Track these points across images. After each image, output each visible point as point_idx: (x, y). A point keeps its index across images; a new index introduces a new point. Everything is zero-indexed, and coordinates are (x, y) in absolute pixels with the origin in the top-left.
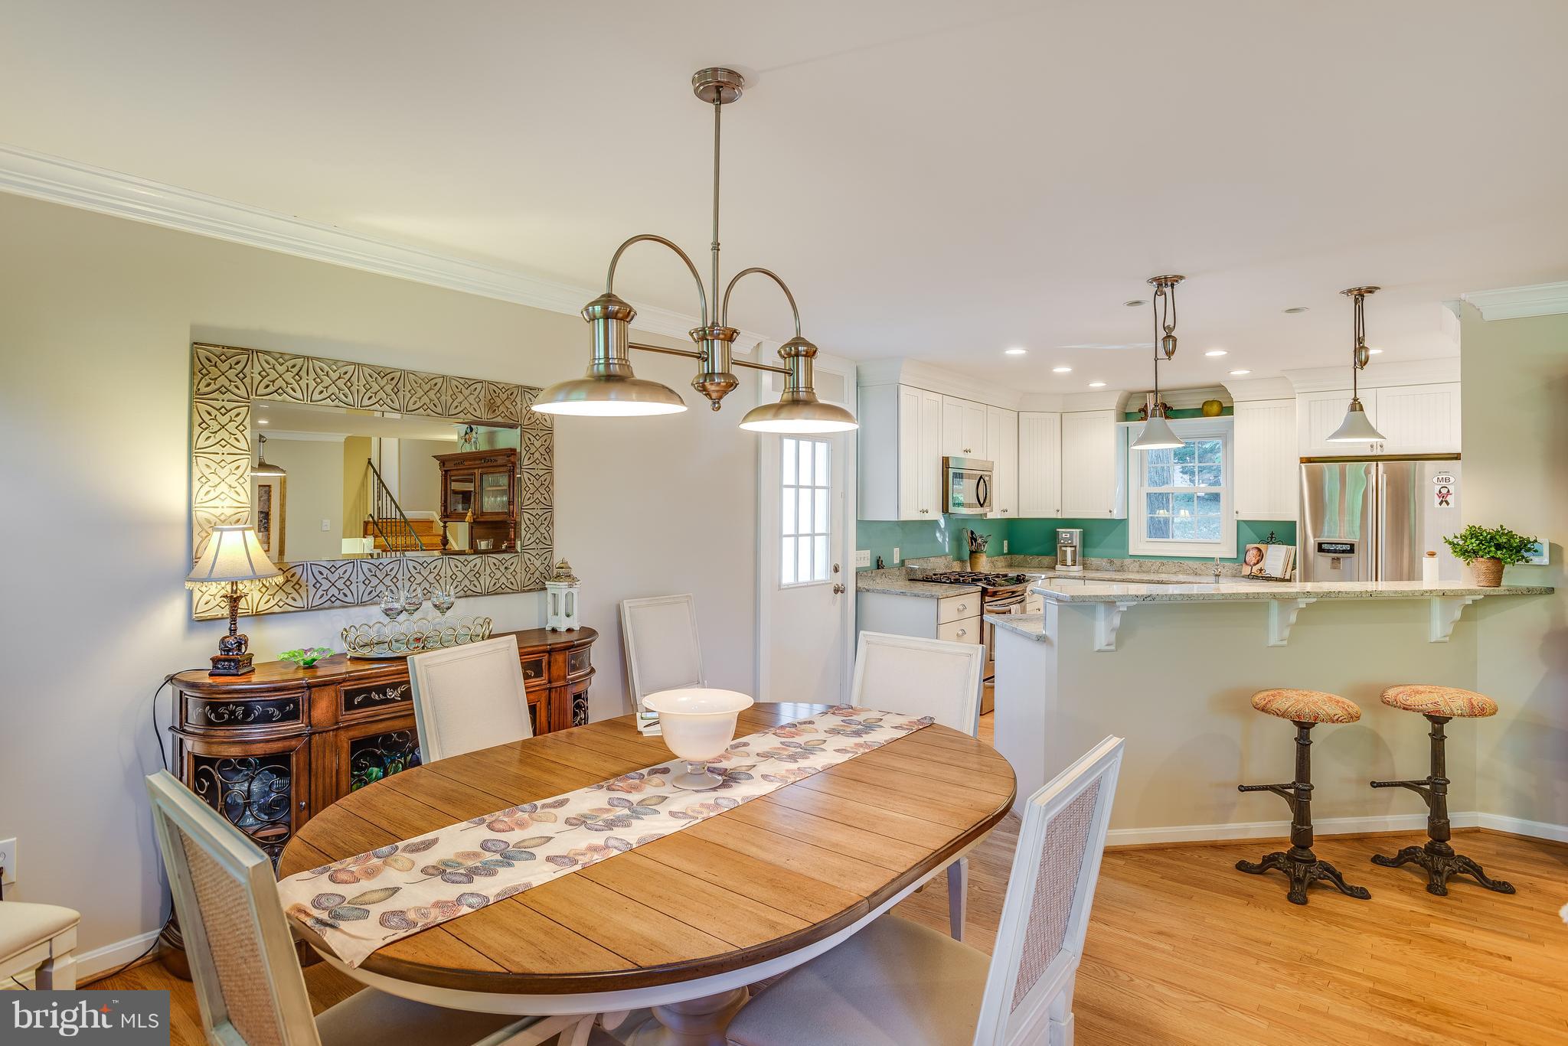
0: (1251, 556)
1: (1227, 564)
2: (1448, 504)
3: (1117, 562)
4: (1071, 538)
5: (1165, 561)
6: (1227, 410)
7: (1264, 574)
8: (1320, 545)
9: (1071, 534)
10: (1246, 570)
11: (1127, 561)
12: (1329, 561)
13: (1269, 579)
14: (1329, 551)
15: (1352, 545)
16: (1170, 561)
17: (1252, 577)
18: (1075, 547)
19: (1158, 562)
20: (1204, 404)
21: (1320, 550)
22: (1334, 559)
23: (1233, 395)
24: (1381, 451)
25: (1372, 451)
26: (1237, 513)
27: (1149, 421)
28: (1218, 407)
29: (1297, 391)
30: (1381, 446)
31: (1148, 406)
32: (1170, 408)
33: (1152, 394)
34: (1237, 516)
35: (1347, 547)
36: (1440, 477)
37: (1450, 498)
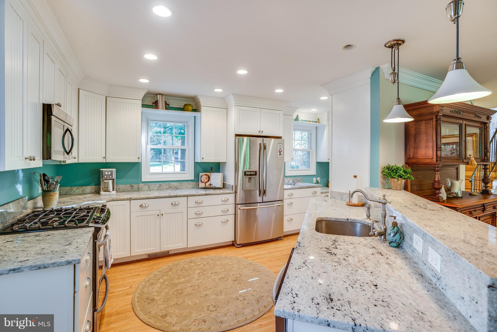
0: (204, 178)
1: (190, 183)
2: (281, 155)
3: (136, 186)
4: (112, 174)
5: (162, 184)
6: (196, 110)
7: (212, 186)
8: (245, 172)
9: (112, 172)
10: (202, 185)
11: (141, 185)
12: (247, 179)
13: (215, 188)
14: (248, 175)
15: (256, 172)
16: (164, 183)
17: (205, 188)
18: (113, 180)
19: (158, 184)
20: (185, 105)
21: (245, 174)
22: (250, 178)
23: (201, 103)
24: (262, 134)
25: (259, 133)
26: (203, 159)
27: (159, 109)
28: (192, 107)
29: (234, 104)
30: (262, 132)
31: (159, 101)
32: (168, 105)
33: (160, 96)
34: (202, 160)
35: (254, 173)
36: (279, 145)
37: (282, 153)
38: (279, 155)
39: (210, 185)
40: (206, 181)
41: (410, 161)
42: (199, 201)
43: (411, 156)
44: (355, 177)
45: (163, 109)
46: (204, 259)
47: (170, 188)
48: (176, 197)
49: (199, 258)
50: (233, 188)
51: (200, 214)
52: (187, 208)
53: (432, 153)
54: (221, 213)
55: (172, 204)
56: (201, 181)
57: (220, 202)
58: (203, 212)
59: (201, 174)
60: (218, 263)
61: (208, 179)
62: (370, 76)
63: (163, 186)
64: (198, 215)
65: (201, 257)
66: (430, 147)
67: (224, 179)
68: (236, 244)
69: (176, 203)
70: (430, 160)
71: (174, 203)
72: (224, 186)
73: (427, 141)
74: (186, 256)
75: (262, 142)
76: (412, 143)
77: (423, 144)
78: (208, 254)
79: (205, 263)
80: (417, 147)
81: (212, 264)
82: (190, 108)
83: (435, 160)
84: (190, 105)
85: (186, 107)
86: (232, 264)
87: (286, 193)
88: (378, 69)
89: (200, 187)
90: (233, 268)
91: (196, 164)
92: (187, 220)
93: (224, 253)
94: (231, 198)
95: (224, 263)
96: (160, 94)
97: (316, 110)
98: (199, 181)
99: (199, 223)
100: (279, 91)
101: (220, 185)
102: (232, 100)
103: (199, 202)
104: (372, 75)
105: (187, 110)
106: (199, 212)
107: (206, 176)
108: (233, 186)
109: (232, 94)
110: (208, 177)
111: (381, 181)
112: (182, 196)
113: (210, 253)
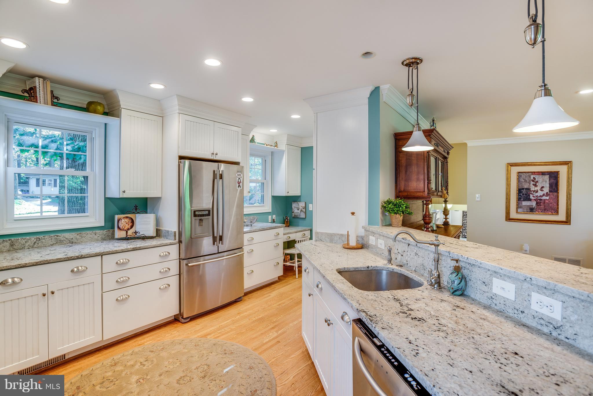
0: (124, 223)
1: (98, 231)
2: (240, 187)
5: (41, 236)
6: (108, 113)
7: (138, 235)
8: (195, 212)
10: (120, 234)
12: (198, 221)
13: (144, 238)
14: (199, 216)
15: (209, 211)
16: (47, 235)
17: (127, 239)
19: (33, 238)
20: (90, 103)
21: (195, 215)
22: (200, 220)
23: (121, 103)
24: (216, 157)
25: (212, 156)
26: (124, 192)
27: (38, 104)
28: (104, 107)
29: (178, 111)
30: (217, 154)
31: (38, 89)
32: (57, 98)
33: (41, 80)
34: (123, 194)
35: (207, 212)
36: (238, 173)
37: (241, 184)
38: (238, 187)
39: (136, 233)
40: (127, 227)
41: (401, 194)
42: (122, 261)
43: (402, 189)
44: (353, 214)
45: (46, 103)
46: (137, 353)
47: (60, 242)
48: (80, 258)
49: (126, 353)
50: (175, 236)
51: (123, 281)
52: (102, 274)
53: (423, 186)
54: (159, 276)
55: (72, 271)
56: (119, 228)
57: (158, 260)
58: (129, 278)
59: (117, 217)
60: (164, 354)
61: (130, 224)
62: (368, 96)
63: (44, 241)
64: (121, 283)
65: (130, 352)
66: (421, 180)
67: (158, 222)
68: (182, 318)
69: (80, 268)
70: (422, 193)
71: (76, 269)
72: (159, 233)
73: (418, 173)
74: (100, 355)
75: (216, 169)
76: (402, 175)
77: (414, 177)
78: (140, 342)
79: (142, 360)
80: (408, 180)
81: (155, 359)
82: (99, 108)
83: (426, 193)
84: (100, 104)
85: (93, 106)
86: (186, 351)
87: (246, 237)
88: (377, 89)
89: (116, 236)
90: (192, 357)
91: (108, 201)
92: (102, 295)
93: (167, 335)
94: (174, 250)
95: (173, 352)
96: (40, 77)
97: (276, 131)
98: (113, 228)
99: (122, 296)
100: (248, 99)
101: (152, 232)
102: (174, 105)
103: (123, 263)
104: (371, 95)
105: (95, 112)
106: (122, 279)
107: (127, 220)
108: (175, 233)
109: (177, 95)
110: (130, 221)
111: (381, 218)
112: (92, 255)
113: (143, 341)
